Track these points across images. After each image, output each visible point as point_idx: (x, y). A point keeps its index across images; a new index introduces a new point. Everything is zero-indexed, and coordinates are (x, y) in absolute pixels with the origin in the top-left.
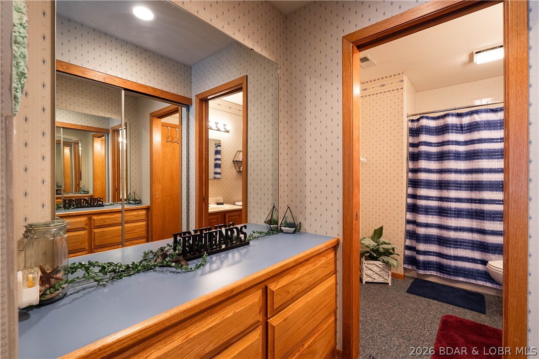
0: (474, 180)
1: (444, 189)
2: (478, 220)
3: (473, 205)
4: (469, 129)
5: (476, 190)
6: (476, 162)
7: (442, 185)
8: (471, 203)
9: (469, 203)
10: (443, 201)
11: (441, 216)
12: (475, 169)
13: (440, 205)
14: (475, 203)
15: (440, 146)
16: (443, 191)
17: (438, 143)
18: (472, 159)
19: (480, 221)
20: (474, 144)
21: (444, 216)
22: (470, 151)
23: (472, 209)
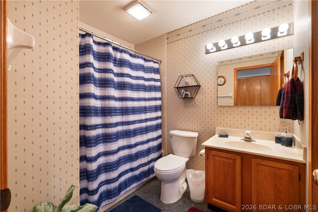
0: (124, 106)
1: (108, 116)
2: (127, 139)
3: (124, 126)
4: (119, 64)
5: (125, 115)
6: (125, 92)
7: (106, 112)
8: (122, 125)
9: (121, 125)
10: (108, 127)
11: (106, 142)
12: (125, 97)
13: (104, 132)
14: (125, 125)
15: (101, 72)
16: (107, 117)
17: (99, 69)
18: (123, 89)
19: (128, 139)
20: (124, 77)
21: (109, 142)
22: (121, 82)
23: (123, 131)
